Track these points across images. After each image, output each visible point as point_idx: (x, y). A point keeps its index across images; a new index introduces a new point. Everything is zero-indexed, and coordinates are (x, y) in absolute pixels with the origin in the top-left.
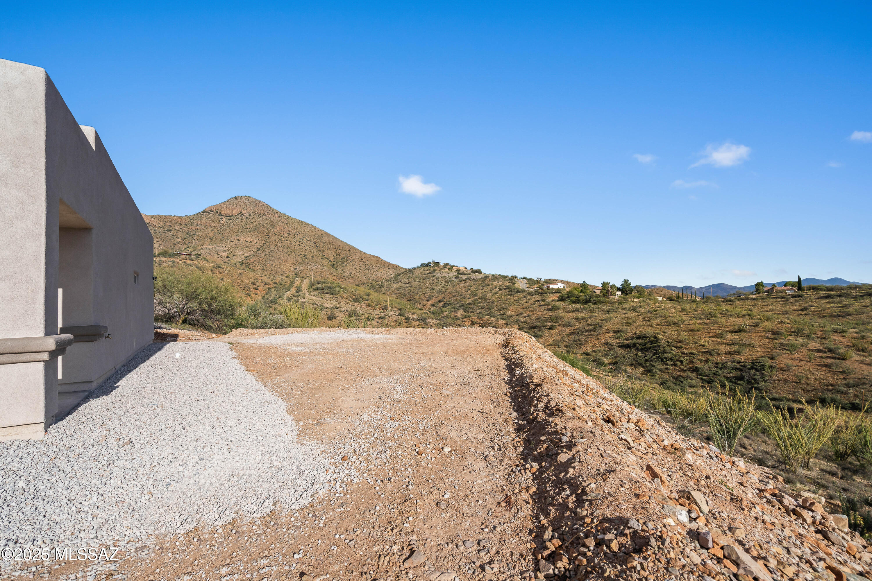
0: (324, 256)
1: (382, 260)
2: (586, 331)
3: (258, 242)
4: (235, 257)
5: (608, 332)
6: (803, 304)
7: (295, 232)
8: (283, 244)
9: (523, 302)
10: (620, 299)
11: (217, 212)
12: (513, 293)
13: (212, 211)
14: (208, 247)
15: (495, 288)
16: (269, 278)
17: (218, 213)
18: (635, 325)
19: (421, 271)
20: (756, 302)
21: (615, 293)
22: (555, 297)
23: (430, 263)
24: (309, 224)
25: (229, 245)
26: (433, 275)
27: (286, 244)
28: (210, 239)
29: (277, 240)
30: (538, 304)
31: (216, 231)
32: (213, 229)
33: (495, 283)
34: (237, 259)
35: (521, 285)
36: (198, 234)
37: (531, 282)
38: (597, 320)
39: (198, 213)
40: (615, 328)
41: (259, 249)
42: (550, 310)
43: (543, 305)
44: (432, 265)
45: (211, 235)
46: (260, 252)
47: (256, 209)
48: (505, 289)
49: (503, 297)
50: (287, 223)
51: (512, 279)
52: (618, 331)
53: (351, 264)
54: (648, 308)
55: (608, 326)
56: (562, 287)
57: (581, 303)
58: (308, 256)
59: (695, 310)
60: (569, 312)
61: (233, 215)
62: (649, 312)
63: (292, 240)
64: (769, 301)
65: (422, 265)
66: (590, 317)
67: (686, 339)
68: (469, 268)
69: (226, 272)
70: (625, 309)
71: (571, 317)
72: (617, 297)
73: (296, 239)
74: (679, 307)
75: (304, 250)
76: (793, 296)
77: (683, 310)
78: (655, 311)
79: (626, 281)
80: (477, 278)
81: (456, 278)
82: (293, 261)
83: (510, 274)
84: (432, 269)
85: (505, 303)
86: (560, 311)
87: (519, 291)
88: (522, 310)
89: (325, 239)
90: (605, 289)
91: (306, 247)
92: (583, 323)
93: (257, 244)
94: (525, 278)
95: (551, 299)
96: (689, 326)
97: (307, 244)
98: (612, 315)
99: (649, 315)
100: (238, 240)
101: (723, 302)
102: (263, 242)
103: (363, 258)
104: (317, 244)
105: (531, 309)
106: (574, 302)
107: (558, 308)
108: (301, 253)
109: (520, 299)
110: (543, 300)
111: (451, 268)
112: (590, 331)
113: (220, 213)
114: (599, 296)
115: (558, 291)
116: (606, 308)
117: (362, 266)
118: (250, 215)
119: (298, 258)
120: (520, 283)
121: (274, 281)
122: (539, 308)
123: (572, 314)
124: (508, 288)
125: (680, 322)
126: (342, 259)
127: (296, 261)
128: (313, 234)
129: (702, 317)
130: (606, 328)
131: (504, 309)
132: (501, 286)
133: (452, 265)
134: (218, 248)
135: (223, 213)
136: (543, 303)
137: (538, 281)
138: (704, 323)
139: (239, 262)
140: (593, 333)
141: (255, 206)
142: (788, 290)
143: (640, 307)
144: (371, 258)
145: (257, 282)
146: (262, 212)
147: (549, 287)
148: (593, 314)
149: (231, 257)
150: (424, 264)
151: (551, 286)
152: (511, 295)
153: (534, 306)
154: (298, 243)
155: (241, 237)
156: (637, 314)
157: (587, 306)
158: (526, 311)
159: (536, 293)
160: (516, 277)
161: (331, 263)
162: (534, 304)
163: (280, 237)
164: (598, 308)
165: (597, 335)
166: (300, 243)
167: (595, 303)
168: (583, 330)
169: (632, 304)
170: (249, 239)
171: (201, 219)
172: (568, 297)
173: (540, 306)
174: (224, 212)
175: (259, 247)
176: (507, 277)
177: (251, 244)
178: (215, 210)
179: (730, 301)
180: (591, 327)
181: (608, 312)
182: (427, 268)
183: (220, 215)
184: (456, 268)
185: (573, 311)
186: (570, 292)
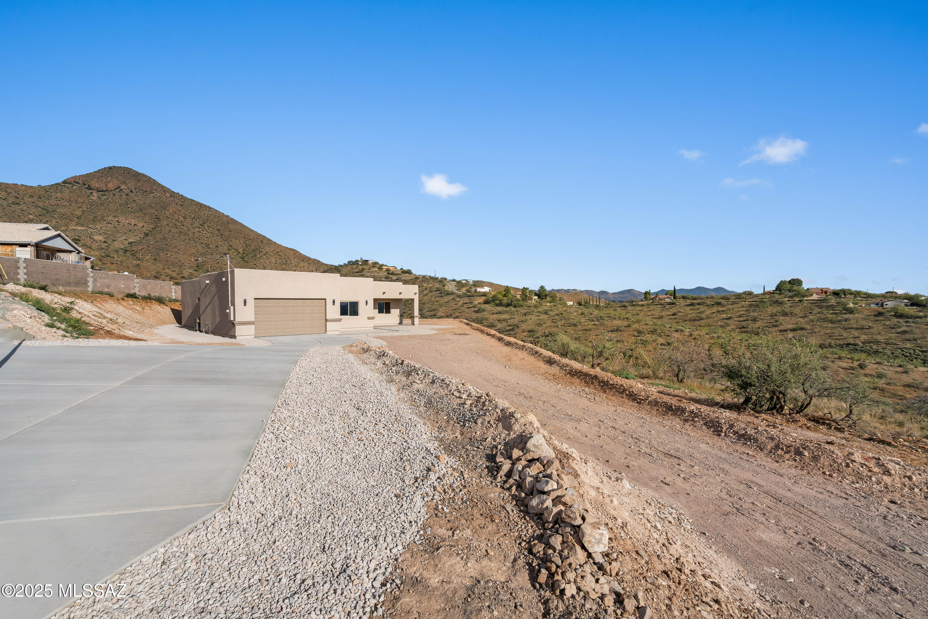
0: (231, 246)
1: (300, 254)
2: (506, 331)
3: (145, 225)
4: (116, 243)
5: (524, 331)
6: (674, 310)
7: (193, 216)
8: (178, 230)
9: (452, 304)
10: (536, 303)
11: (85, 184)
12: (443, 295)
13: (78, 183)
14: (76, 228)
15: (426, 289)
16: (174, 271)
17: (87, 186)
18: (545, 325)
19: (348, 269)
20: (642, 308)
21: (532, 298)
22: (482, 299)
23: (358, 261)
24: (210, 208)
25: (106, 227)
26: (362, 274)
27: (182, 231)
28: (78, 218)
29: (171, 225)
30: (466, 306)
31: (85, 209)
32: (80, 205)
33: (425, 284)
34: (118, 245)
35: (451, 287)
36: (59, 211)
37: (460, 284)
38: (515, 321)
39: (57, 184)
40: (529, 328)
41: (147, 234)
42: (476, 312)
43: (470, 308)
44: (360, 263)
45: (79, 213)
46: (149, 238)
47: (139, 184)
48: (435, 291)
49: (433, 299)
50: (182, 205)
51: (443, 281)
52: (532, 331)
53: (265, 257)
54: (557, 312)
55: (524, 326)
56: (488, 291)
57: (504, 306)
58: (211, 246)
59: (591, 314)
60: (493, 314)
61: (107, 190)
62: (557, 315)
63: (190, 226)
64: (652, 307)
65: (349, 262)
66: (510, 319)
67: (580, 337)
68: (399, 268)
69: (119, 263)
70: (539, 312)
71: (495, 319)
72: (534, 302)
73: (195, 225)
74: (580, 311)
75: (206, 239)
76: (669, 304)
77: (582, 314)
78: (562, 314)
79: (542, 287)
80: (408, 278)
81: (386, 278)
82: (193, 251)
83: (439, 276)
84: (360, 267)
85: (435, 305)
86: (485, 313)
87: (448, 294)
88: (452, 312)
89: (231, 226)
90: (524, 294)
91: (208, 235)
92: (504, 324)
93: (145, 228)
94: (454, 280)
95: (478, 302)
96: (584, 327)
97: (209, 231)
98: (528, 317)
99: (557, 317)
100: (118, 221)
101: (619, 307)
102: (153, 226)
103: (278, 251)
104: (221, 232)
105: (460, 311)
106: (497, 305)
107: (484, 311)
108: (202, 241)
109: (449, 301)
110: (471, 303)
111: (381, 267)
112: (510, 330)
113: (89, 186)
114: (519, 300)
115: (484, 294)
116: (523, 311)
117: (278, 260)
118: (131, 191)
119: (199, 247)
120: (450, 286)
121: (181, 275)
122: (467, 310)
123: (496, 316)
124: (438, 290)
125: (578, 324)
126: (254, 250)
127: (197, 251)
128: (216, 220)
129: (595, 319)
130: (522, 328)
131: (434, 310)
132: (431, 287)
133: (381, 263)
134: (90, 230)
135: (93, 186)
136: (471, 306)
137: (467, 283)
138: (595, 324)
139: (122, 249)
140: (511, 332)
141: (138, 181)
142: (667, 298)
143: (551, 310)
144: (288, 251)
145: (161, 275)
146: (148, 189)
147: (476, 290)
148: (513, 316)
149: (109, 242)
150: (352, 261)
151: (478, 290)
152: (441, 297)
153: (462, 309)
154: (197, 230)
155: (122, 219)
156: (547, 316)
157: (508, 309)
158: (455, 313)
159: (465, 295)
160: (446, 279)
161: (241, 255)
162: (462, 306)
163: (173, 221)
164: (517, 311)
165: (515, 334)
166: (200, 230)
167: (515, 307)
168: (504, 330)
169: (545, 308)
170: (133, 222)
171: (61, 193)
172: (493, 301)
173: (468, 308)
174: (94, 184)
175: (147, 232)
176: (437, 279)
177: (135, 227)
178: (81, 182)
179: (625, 306)
180: (511, 328)
181: (525, 314)
182: (354, 266)
183: (89, 188)
184: (386, 267)
185: (497, 313)
186: (494, 296)
